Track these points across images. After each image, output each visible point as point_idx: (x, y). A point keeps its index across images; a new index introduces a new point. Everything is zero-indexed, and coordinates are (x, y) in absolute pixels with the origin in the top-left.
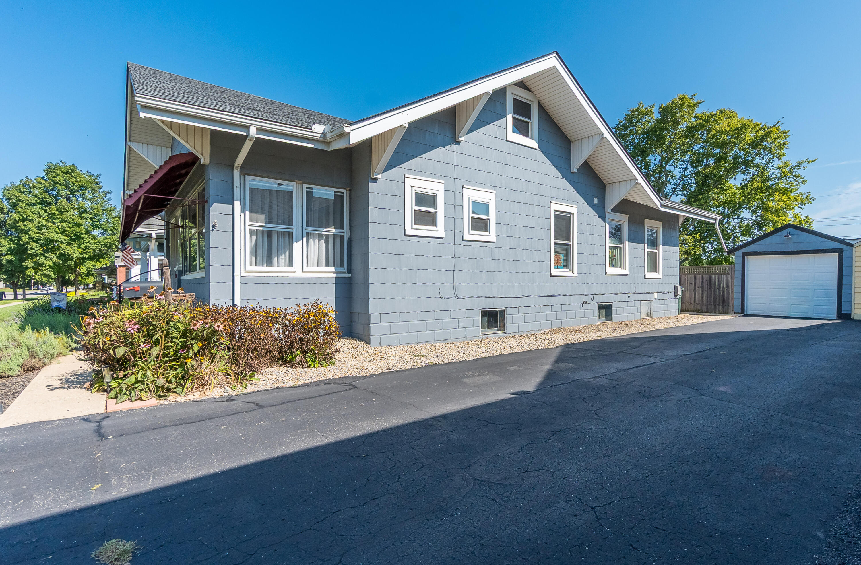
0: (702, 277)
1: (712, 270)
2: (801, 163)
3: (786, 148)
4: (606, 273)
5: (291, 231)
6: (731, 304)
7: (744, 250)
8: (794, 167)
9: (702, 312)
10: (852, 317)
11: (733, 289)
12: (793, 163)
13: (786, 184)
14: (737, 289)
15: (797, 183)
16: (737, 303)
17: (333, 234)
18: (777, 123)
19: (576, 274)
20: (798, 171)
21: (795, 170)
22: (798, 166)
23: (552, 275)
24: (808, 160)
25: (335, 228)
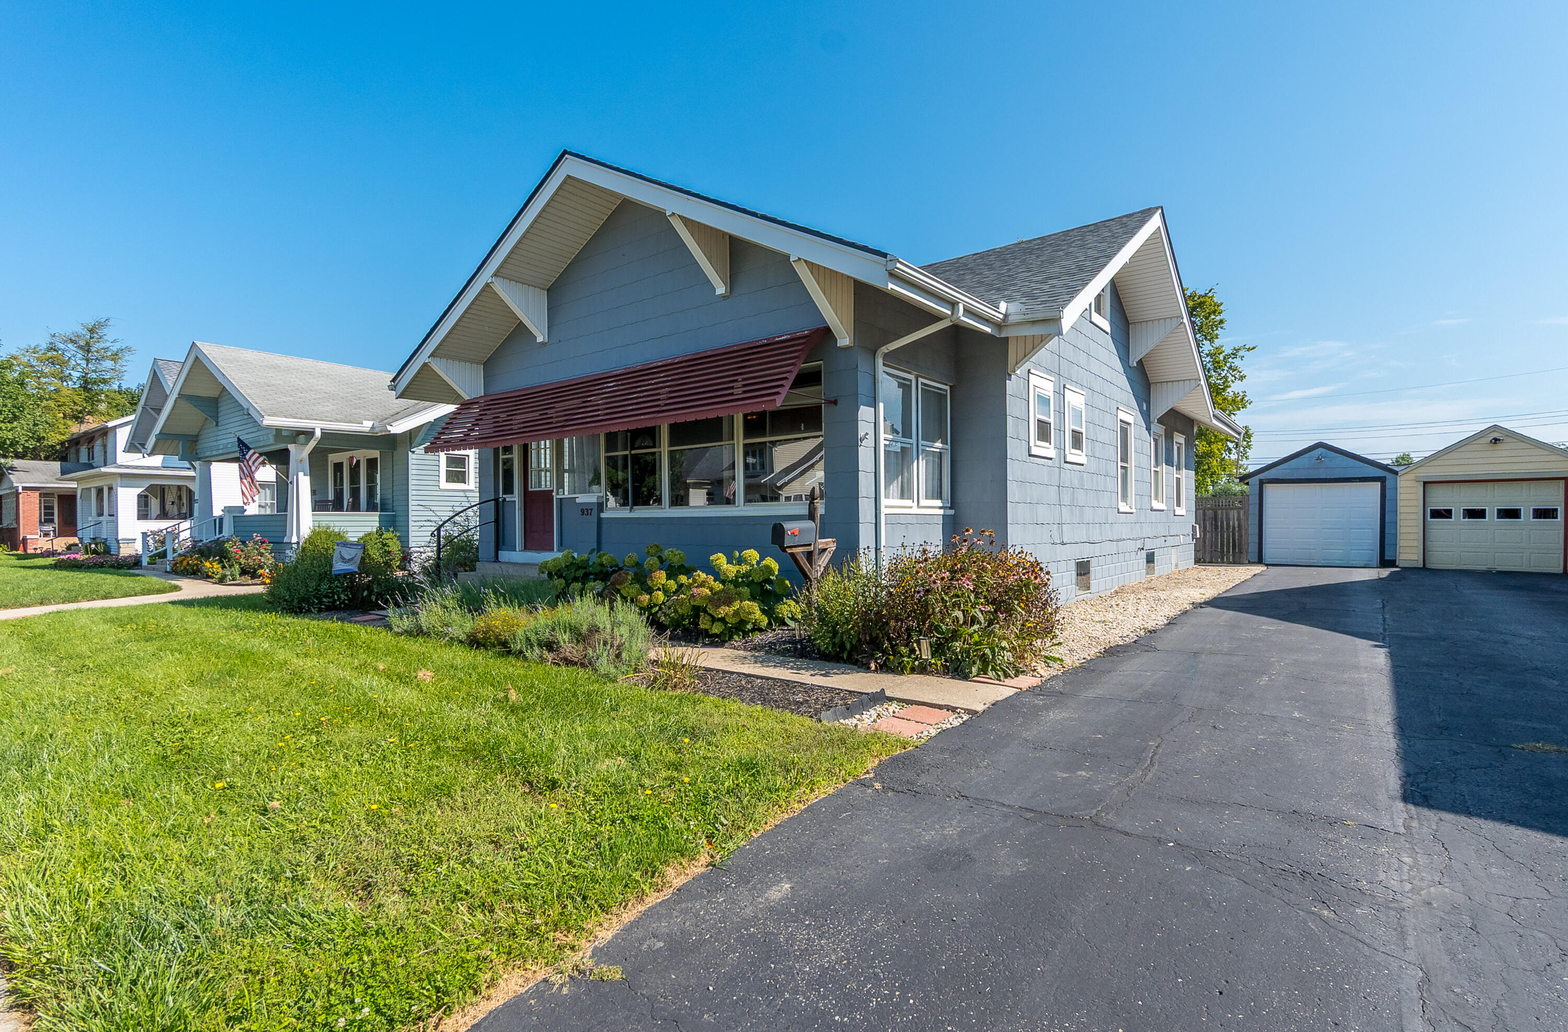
0: (1204, 512)
1: (1217, 504)
2: (1238, 350)
3: (1222, 328)
4: (1152, 507)
5: (909, 446)
6: (1244, 551)
7: (1262, 476)
8: (1229, 356)
9: (1204, 562)
10: (1397, 564)
11: (1247, 530)
12: (1228, 350)
13: (1217, 379)
14: (1253, 530)
15: (1233, 378)
16: (1253, 548)
17: (938, 450)
18: (1210, 291)
19: (1133, 510)
20: (1233, 361)
21: (1230, 360)
22: (1234, 355)
23: (1121, 510)
24: (1247, 347)
25: (942, 443)
